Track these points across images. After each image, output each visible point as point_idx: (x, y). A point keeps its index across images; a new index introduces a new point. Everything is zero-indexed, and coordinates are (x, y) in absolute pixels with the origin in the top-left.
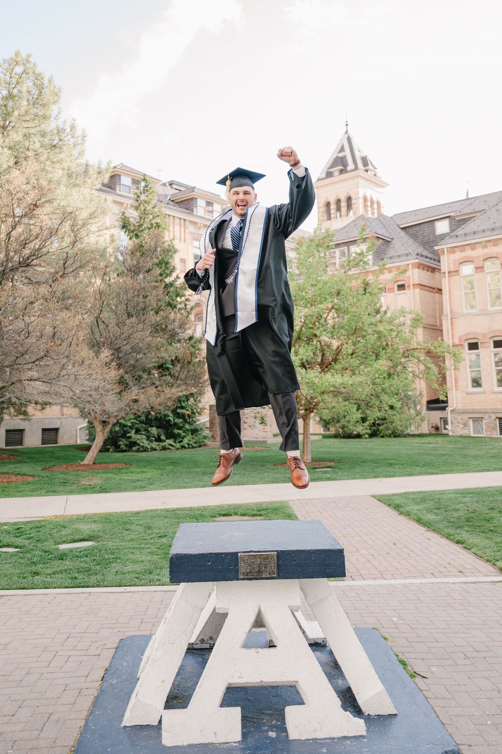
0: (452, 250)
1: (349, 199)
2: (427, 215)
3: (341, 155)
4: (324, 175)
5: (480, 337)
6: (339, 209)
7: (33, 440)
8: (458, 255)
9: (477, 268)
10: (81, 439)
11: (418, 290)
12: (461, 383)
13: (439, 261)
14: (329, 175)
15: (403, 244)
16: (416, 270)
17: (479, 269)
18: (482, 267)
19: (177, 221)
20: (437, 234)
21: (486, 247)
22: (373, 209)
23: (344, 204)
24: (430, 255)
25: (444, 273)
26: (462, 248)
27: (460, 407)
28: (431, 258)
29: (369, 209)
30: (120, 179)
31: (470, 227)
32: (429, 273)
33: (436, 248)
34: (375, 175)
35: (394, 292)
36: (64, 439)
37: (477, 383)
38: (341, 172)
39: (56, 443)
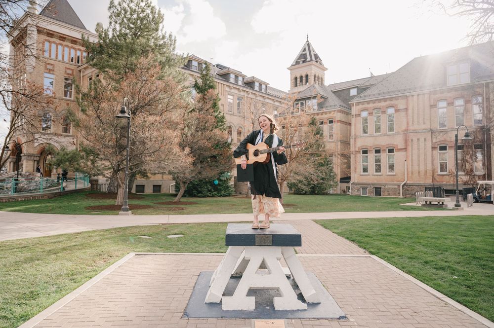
0: (358, 104)
1: (307, 76)
2: (346, 86)
3: (303, 53)
4: (295, 63)
5: (369, 148)
6: (301, 81)
7: (149, 190)
8: (361, 107)
9: (369, 113)
10: (172, 191)
11: (339, 124)
12: (358, 170)
13: (351, 109)
14: (297, 63)
15: (333, 101)
16: (339, 113)
17: (371, 114)
18: (372, 113)
19: (220, 85)
20: (351, 95)
21: (375, 103)
22: (319, 81)
23: (304, 79)
24: (346, 106)
25: (353, 115)
26: (363, 103)
27: (356, 181)
28: (347, 108)
29: (317, 81)
30: (192, 62)
31: (368, 92)
32: (345, 115)
33: (350, 103)
34: (321, 64)
35: (327, 124)
36: (164, 190)
37: (365, 170)
38: (304, 62)
39: (160, 192)
